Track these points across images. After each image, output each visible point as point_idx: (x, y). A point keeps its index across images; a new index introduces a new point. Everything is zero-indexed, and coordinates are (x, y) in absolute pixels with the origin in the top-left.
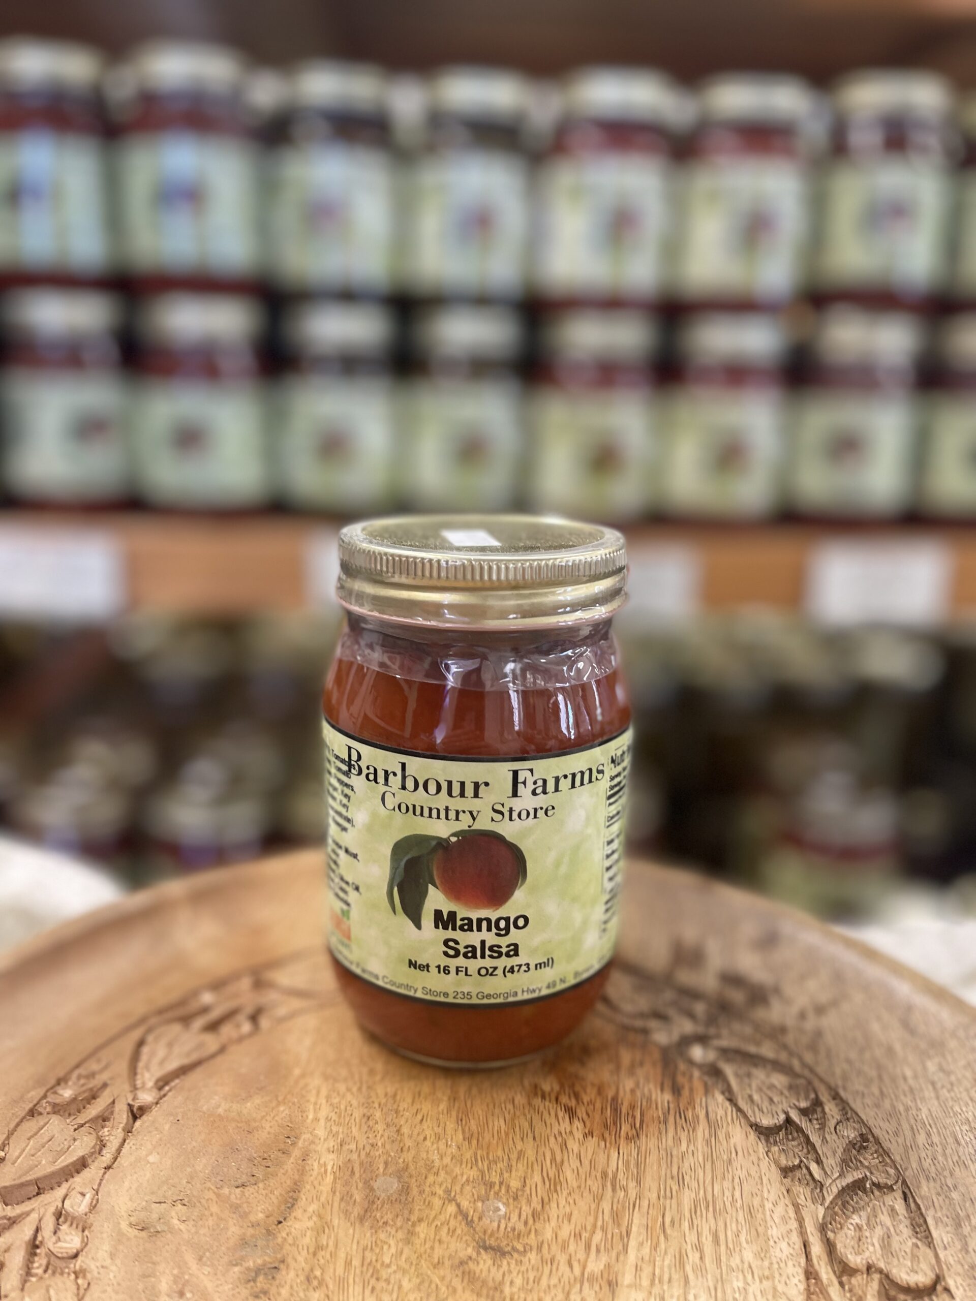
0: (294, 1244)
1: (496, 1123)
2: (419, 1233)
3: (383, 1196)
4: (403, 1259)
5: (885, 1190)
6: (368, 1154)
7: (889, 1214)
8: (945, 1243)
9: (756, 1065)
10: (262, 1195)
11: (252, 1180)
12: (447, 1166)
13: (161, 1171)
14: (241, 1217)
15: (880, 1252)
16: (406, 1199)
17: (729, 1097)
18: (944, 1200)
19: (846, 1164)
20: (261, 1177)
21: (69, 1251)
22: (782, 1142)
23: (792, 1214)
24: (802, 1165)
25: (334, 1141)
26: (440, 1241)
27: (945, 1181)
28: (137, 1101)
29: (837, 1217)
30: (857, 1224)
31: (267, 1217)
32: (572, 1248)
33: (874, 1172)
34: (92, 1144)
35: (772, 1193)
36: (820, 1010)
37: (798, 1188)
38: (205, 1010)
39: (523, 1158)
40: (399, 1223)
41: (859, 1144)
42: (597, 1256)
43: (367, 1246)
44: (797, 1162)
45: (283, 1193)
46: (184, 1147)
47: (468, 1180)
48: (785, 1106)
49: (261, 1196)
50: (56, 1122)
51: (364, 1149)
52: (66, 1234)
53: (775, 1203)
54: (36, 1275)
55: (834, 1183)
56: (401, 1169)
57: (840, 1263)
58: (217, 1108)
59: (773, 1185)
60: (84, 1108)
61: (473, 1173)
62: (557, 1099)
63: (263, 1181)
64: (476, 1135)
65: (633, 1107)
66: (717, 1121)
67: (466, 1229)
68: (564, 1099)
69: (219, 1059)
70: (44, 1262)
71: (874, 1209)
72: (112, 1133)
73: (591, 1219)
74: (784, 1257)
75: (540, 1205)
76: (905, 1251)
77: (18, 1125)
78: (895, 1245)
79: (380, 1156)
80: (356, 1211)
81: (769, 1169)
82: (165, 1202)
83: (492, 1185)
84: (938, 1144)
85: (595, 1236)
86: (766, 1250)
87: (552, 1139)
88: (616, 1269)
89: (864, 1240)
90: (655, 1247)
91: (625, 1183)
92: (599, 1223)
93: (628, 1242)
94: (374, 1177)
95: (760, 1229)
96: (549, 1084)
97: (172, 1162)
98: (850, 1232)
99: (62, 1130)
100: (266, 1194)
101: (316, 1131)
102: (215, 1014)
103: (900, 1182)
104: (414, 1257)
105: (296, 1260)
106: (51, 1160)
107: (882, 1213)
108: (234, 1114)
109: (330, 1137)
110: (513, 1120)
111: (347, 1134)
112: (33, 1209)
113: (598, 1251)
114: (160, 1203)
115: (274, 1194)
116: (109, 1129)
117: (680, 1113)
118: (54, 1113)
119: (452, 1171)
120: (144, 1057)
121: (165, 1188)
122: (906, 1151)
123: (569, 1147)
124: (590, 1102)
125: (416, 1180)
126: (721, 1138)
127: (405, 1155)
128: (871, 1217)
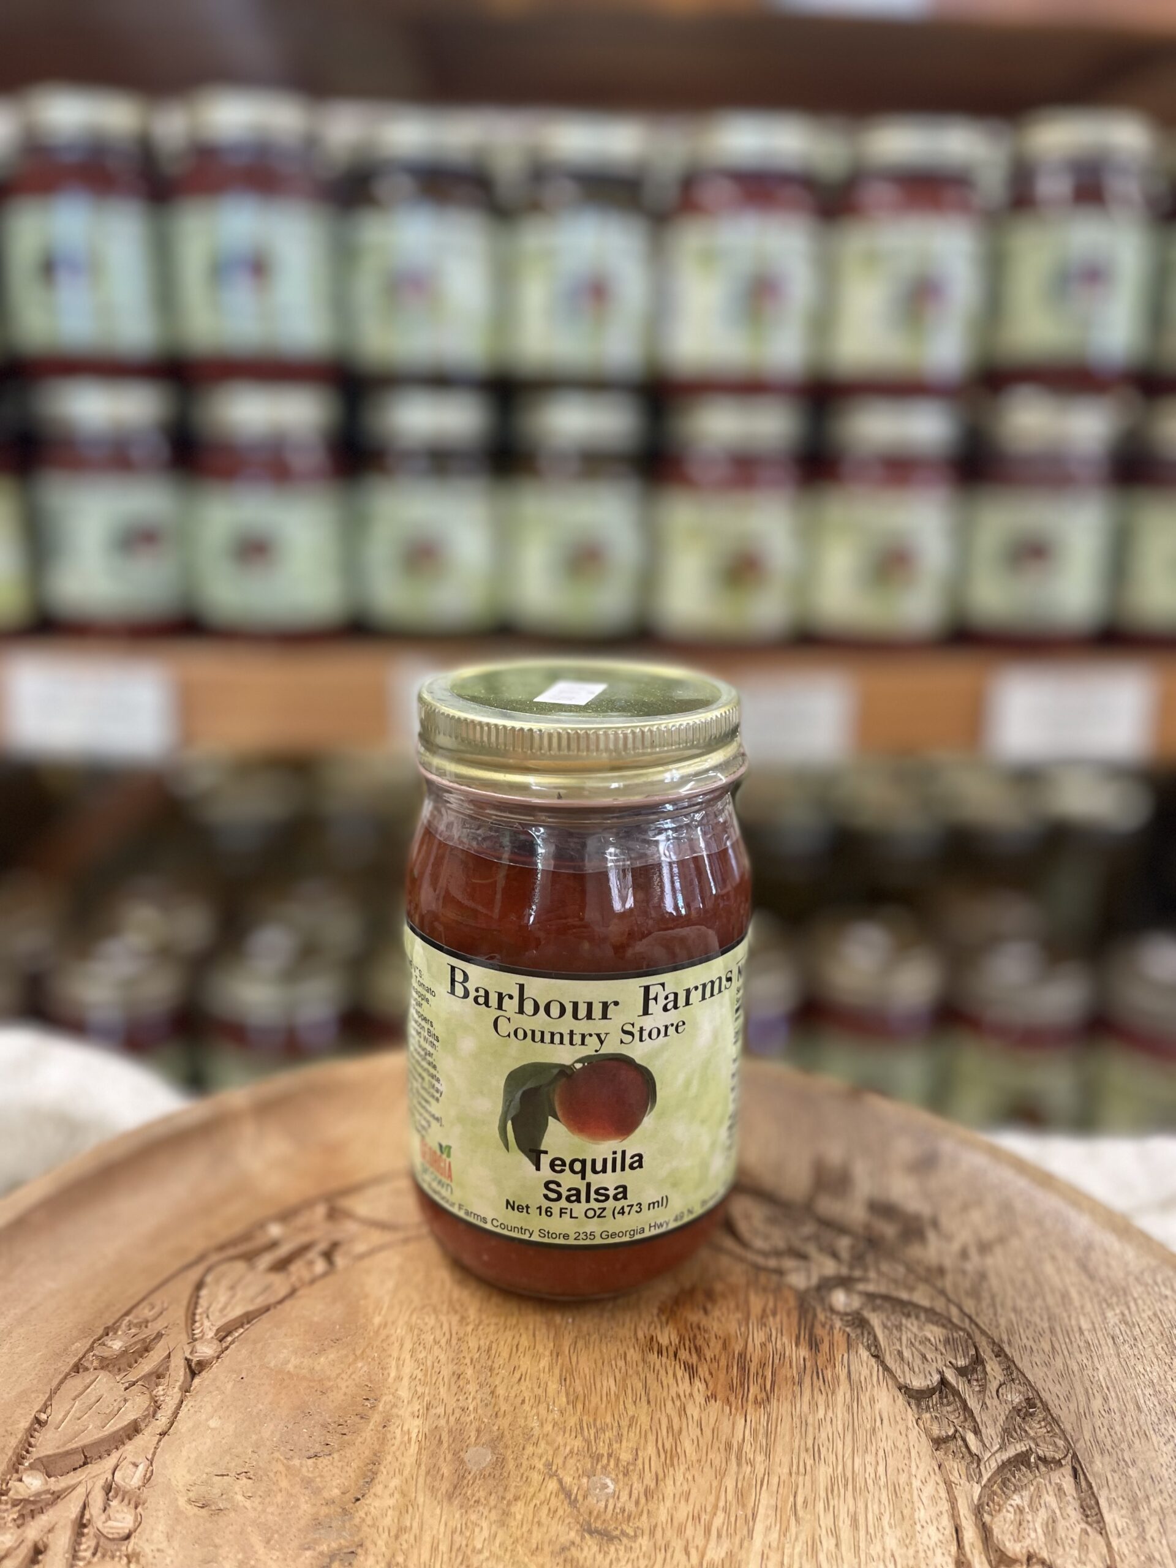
0: (373, 1525)
1: (605, 1383)
2: (515, 1513)
3: (475, 1469)
4: (497, 1544)
5: (1052, 1465)
6: (458, 1420)
7: (1055, 1495)
8: (1120, 1529)
9: (908, 1316)
10: (338, 1467)
11: (327, 1450)
12: (547, 1435)
13: (223, 1438)
14: (314, 1493)
15: (1043, 1540)
16: (501, 1474)
17: (876, 1353)
18: (1120, 1478)
19: (1007, 1434)
20: (336, 1446)
21: (120, 1531)
22: (935, 1408)
23: (943, 1494)
24: (957, 1435)
25: (419, 1404)
26: (539, 1523)
27: (1123, 1455)
28: (196, 1354)
29: (995, 1497)
30: (1018, 1506)
31: (343, 1493)
32: (689, 1532)
33: (1041, 1444)
34: (146, 1406)
35: (921, 1470)
36: (984, 1248)
37: (951, 1462)
38: (273, 1245)
39: (636, 1426)
40: (492, 1503)
41: (1024, 1410)
42: (718, 1542)
43: (456, 1528)
44: (951, 1432)
45: (361, 1465)
46: (249, 1410)
47: (571, 1452)
48: (940, 1365)
49: (335, 1471)
50: (105, 1380)
51: (453, 1414)
52: (118, 1511)
53: (924, 1481)
54: (84, 1559)
55: (993, 1458)
56: (495, 1439)
57: (996, 1551)
58: (286, 1364)
59: (923, 1459)
60: (136, 1362)
61: (578, 1443)
62: (675, 1356)
63: (338, 1451)
64: (582, 1398)
65: (763, 1365)
66: (861, 1382)
67: (569, 1510)
68: (683, 1355)
69: (288, 1304)
70: (93, 1543)
71: (1038, 1488)
72: (168, 1393)
73: (712, 1499)
74: (932, 1544)
75: (655, 1481)
76: (1072, 1539)
77: (61, 1382)
78: (1061, 1533)
79: (471, 1423)
80: (445, 1486)
81: (919, 1441)
82: (228, 1475)
83: (599, 1458)
84: (1116, 1411)
85: (715, 1518)
86: (912, 1537)
87: (669, 1404)
88: (739, 1558)
89: (1025, 1524)
90: (784, 1532)
91: (752, 1459)
92: (721, 1504)
93: (754, 1525)
94: (465, 1447)
95: (906, 1512)
96: (667, 1336)
97: (236, 1427)
98: (1009, 1514)
99: (112, 1389)
100: (342, 1466)
101: (400, 1393)
102: (283, 1251)
103: (1070, 1455)
104: (509, 1542)
105: (376, 1545)
106: (99, 1424)
107: (1048, 1493)
108: (304, 1371)
109: (415, 1399)
110: (624, 1380)
111: (434, 1395)
112: (80, 1482)
113: (719, 1536)
114: (223, 1475)
115: (351, 1467)
116: (164, 1387)
117: (818, 1373)
118: (102, 1368)
119: (554, 1441)
120: (203, 1302)
121: (228, 1458)
122: (1079, 1419)
123: (689, 1413)
124: (715, 1359)
125: (513, 1452)
126: (864, 1405)
127: (499, 1421)
128: (1034, 1498)
